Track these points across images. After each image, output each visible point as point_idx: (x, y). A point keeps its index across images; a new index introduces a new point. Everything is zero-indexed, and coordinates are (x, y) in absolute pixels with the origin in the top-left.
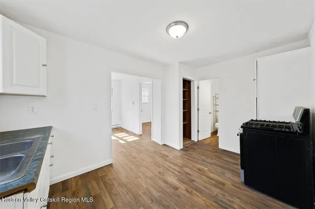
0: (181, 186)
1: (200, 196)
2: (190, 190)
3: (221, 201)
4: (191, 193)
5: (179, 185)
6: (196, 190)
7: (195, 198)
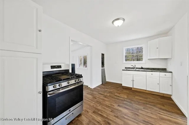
0: (117, 107)
1: (107, 104)
2: (112, 106)
3: (98, 103)
4: (111, 105)
5: (118, 108)
6: (109, 106)
7: (109, 103)
